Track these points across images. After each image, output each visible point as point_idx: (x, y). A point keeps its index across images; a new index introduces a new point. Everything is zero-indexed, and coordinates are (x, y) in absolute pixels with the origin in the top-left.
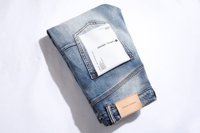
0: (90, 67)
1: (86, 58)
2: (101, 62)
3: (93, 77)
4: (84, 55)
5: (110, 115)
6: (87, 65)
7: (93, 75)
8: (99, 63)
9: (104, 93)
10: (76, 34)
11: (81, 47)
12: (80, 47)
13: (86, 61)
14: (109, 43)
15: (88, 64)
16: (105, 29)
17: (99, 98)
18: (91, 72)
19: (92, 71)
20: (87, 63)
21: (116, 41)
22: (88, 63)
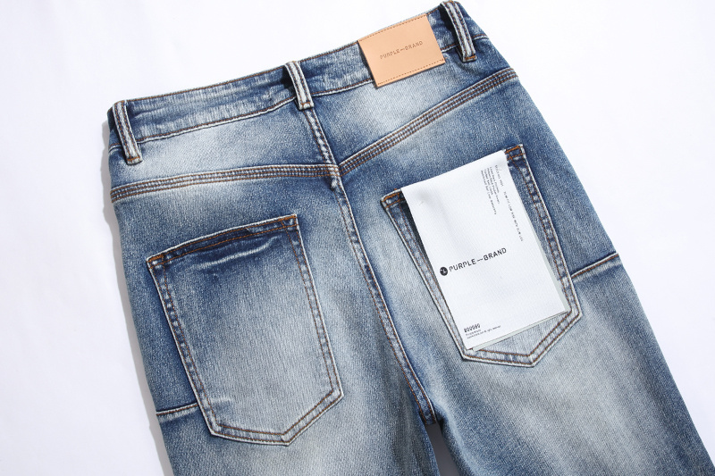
0: (528, 187)
1: (541, 220)
2: (493, 197)
3: (517, 152)
4: (548, 231)
5: (464, 28)
6: (536, 193)
7: (517, 158)
8: (501, 195)
9: (483, 95)
10: (573, 316)
11: (556, 263)
12: (559, 262)
13: (541, 207)
14: (471, 263)
15: (535, 198)
16: (482, 329)
17: (500, 83)
18: (524, 170)
19: (521, 173)
20: (537, 202)
21: (444, 271)
22: (535, 202)
